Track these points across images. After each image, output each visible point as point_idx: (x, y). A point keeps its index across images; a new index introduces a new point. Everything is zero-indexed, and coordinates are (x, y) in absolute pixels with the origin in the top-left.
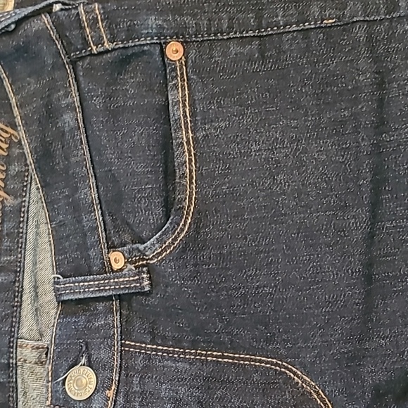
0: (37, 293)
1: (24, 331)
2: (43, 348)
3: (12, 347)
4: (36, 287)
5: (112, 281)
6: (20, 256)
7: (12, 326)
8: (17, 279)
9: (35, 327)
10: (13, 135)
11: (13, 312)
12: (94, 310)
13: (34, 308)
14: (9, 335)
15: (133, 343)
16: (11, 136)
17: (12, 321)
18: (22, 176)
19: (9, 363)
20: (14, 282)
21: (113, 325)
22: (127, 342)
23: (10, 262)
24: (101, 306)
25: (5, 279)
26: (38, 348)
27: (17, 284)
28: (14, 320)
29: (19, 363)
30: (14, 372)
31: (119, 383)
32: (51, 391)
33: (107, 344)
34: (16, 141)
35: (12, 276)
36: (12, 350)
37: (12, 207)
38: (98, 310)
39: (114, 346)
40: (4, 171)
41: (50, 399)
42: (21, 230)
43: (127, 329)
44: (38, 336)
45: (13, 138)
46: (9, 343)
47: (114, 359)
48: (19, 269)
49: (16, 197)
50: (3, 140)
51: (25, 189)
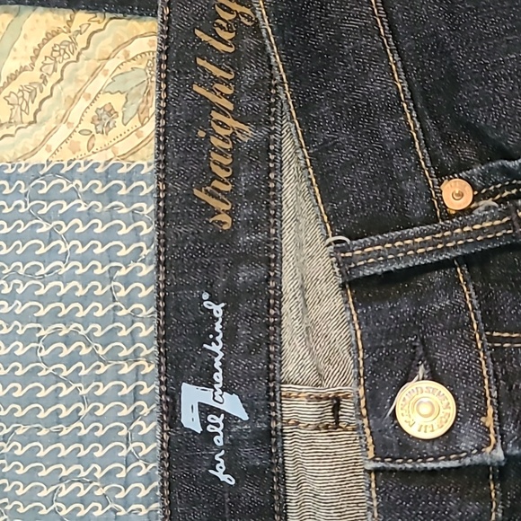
0: (305, 300)
1: (290, 368)
2: (327, 398)
3: (274, 400)
4: (303, 289)
5: (458, 231)
6: (273, 231)
7: (270, 361)
8: (272, 274)
9: (308, 361)
10: (242, 14)
11: (268, 336)
12: (425, 286)
13: (304, 326)
14: (264, 377)
15: (506, 335)
16: (237, 17)
17: (269, 352)
18: (265, 87)
19: (270, 429)
20: (267, 281)
21: (466, 305)
22: (495, 334)
23: (257, 245)
24: (437, 277)
25: (251, 277)
26: (319, 399)
27: (272, 284)
28: (272, 349)
29: (286, 430)
30: (279, 444)
31: (498, 403)
32: (371, 434)
33: (463, 338)
34: (250, 24)
35: (263, 270)
36: (273, 404)
37: (252, 144)
38: (432, 284)
39: (475, 340)
40: (230, 81)
41: (371, 448)
42: (272, 185)
43: (490, 312)
44: (315, 378)
45: (243, 19)
46: (268, 392)
47: (481, 363)
48: (273, 256)
49: (258, 126)
50: (224, 25)
51: (273, 110)
